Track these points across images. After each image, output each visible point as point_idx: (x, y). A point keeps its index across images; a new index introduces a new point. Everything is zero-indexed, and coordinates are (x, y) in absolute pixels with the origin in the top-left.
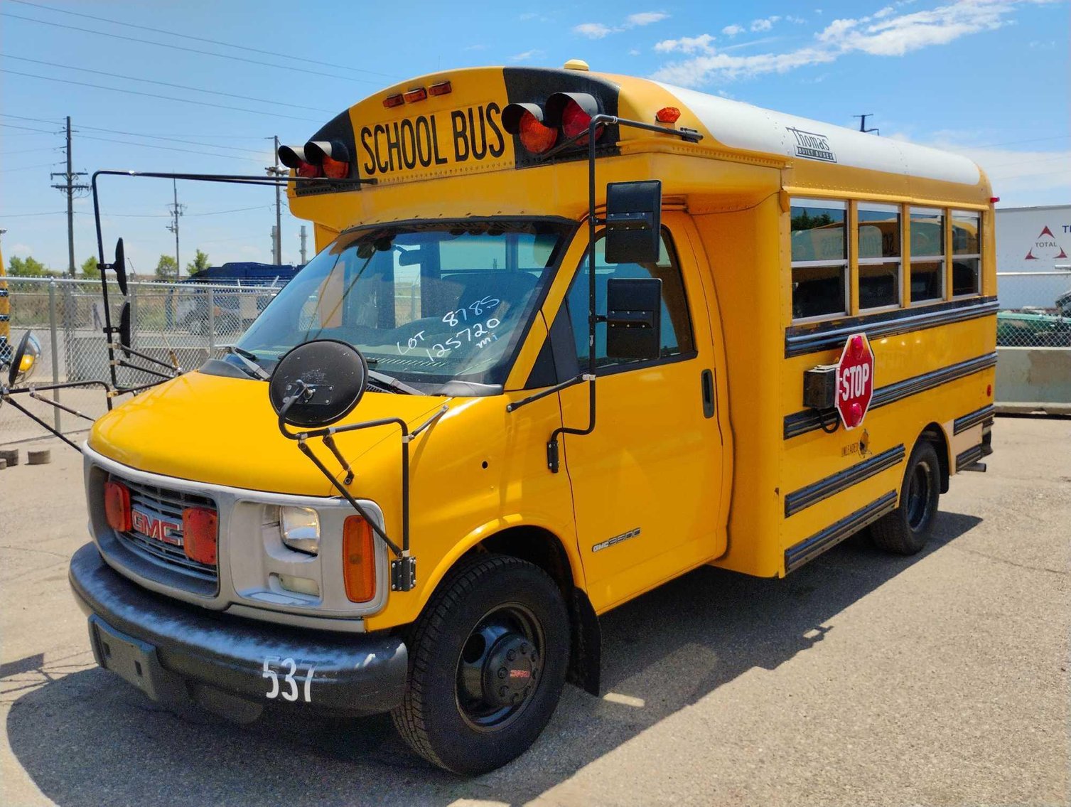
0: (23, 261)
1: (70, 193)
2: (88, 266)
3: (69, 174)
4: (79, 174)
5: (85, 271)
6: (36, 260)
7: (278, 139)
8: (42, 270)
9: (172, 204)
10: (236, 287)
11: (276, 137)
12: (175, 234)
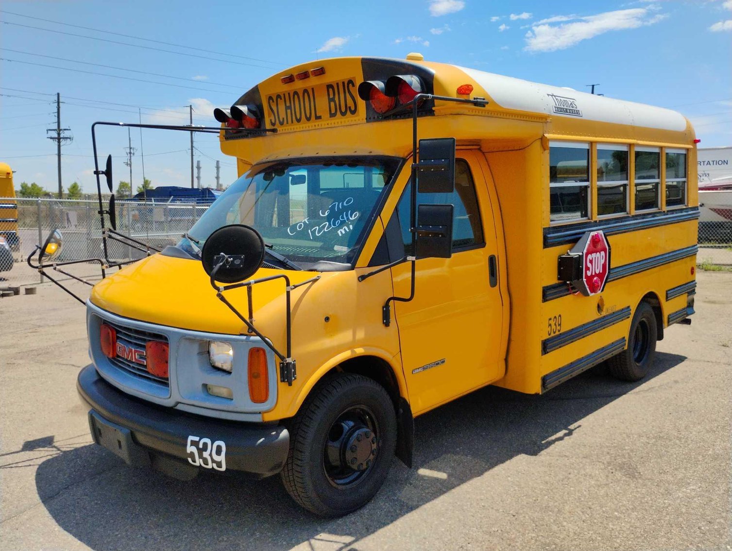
0: (29, 185)
1: (59, 142)
2: (72, 189)
3: (59, 130)
4: (65, 130)
5: (70, 192)
6: (38, 184)
7: (192, 107)
8: (42, 191)
9: (128, 148)
10: (151, 203)
11: (191, 106)
12: (129, 167)
